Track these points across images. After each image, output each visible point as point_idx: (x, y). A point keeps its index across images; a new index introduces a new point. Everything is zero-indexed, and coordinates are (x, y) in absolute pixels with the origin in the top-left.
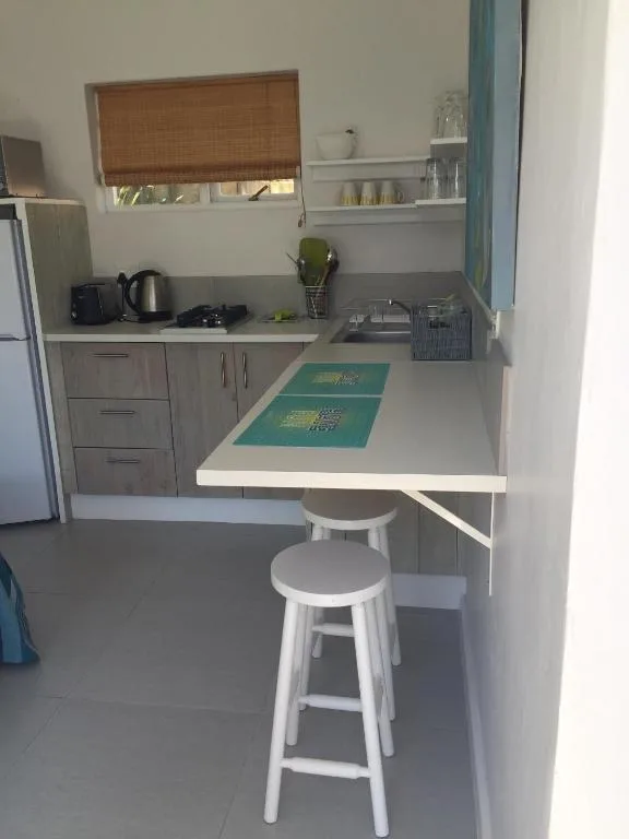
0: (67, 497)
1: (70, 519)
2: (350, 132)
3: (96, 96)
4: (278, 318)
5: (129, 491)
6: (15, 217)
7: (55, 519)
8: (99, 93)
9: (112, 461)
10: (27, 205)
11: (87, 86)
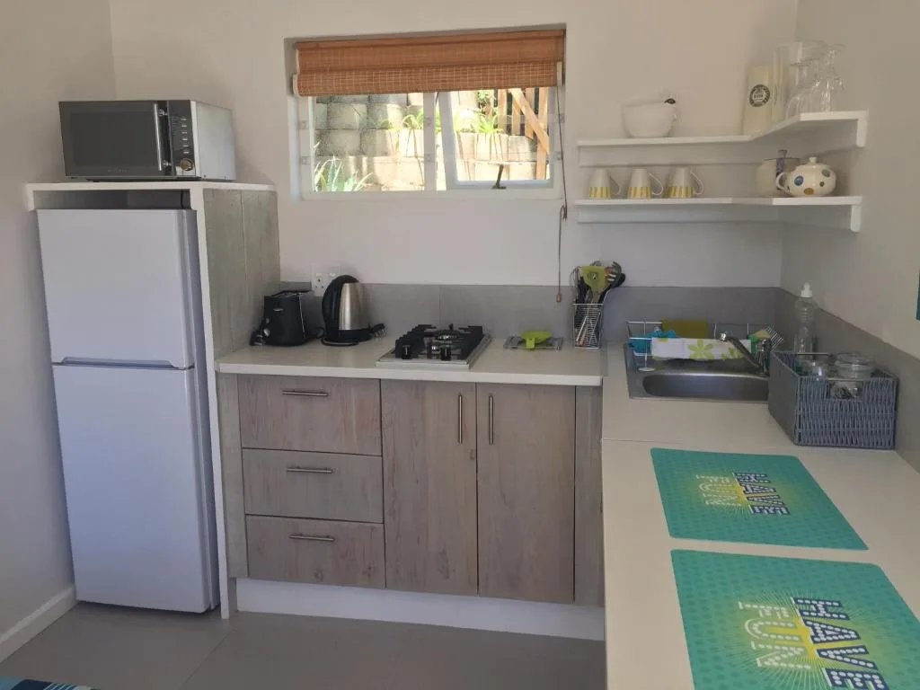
0: (232, 581)
1: (234, 612)
2: (671, 101)
3: (297, 53)
4: (530, 344)
5: (319, 577)
6: (188, 207)
7: (213, 611)
8: (301, 50)
9: (297, 537)
10: (205, 191)
11: (287, 41)
